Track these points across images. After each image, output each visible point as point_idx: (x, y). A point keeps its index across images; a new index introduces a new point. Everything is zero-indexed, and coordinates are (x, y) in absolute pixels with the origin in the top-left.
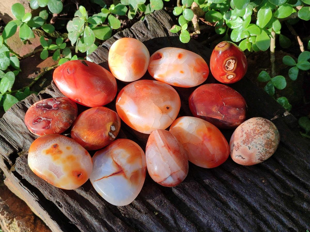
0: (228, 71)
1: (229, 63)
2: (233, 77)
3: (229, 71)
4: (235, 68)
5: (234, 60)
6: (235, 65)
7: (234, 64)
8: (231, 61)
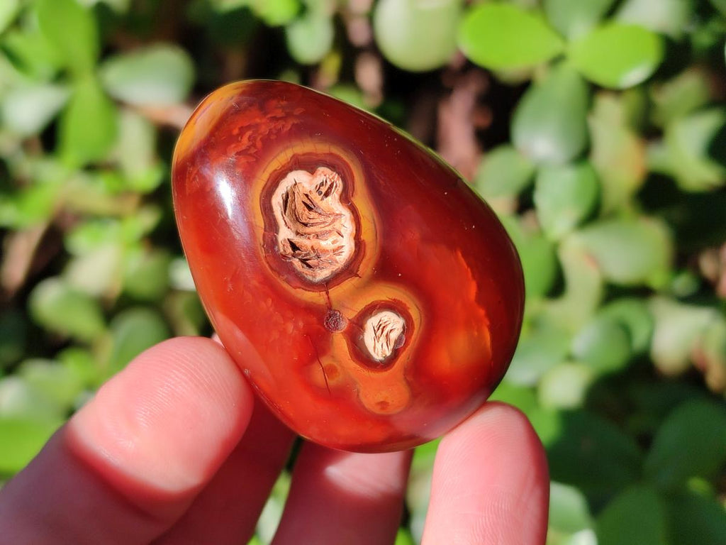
0: (327, 284)
1: (302, 211)
2: (407, 329)
3: (336, 278)
4: (368, 235)
5: (321, 169)
6: (354, 210)
7: (345, 198)
8: (301, 180)
